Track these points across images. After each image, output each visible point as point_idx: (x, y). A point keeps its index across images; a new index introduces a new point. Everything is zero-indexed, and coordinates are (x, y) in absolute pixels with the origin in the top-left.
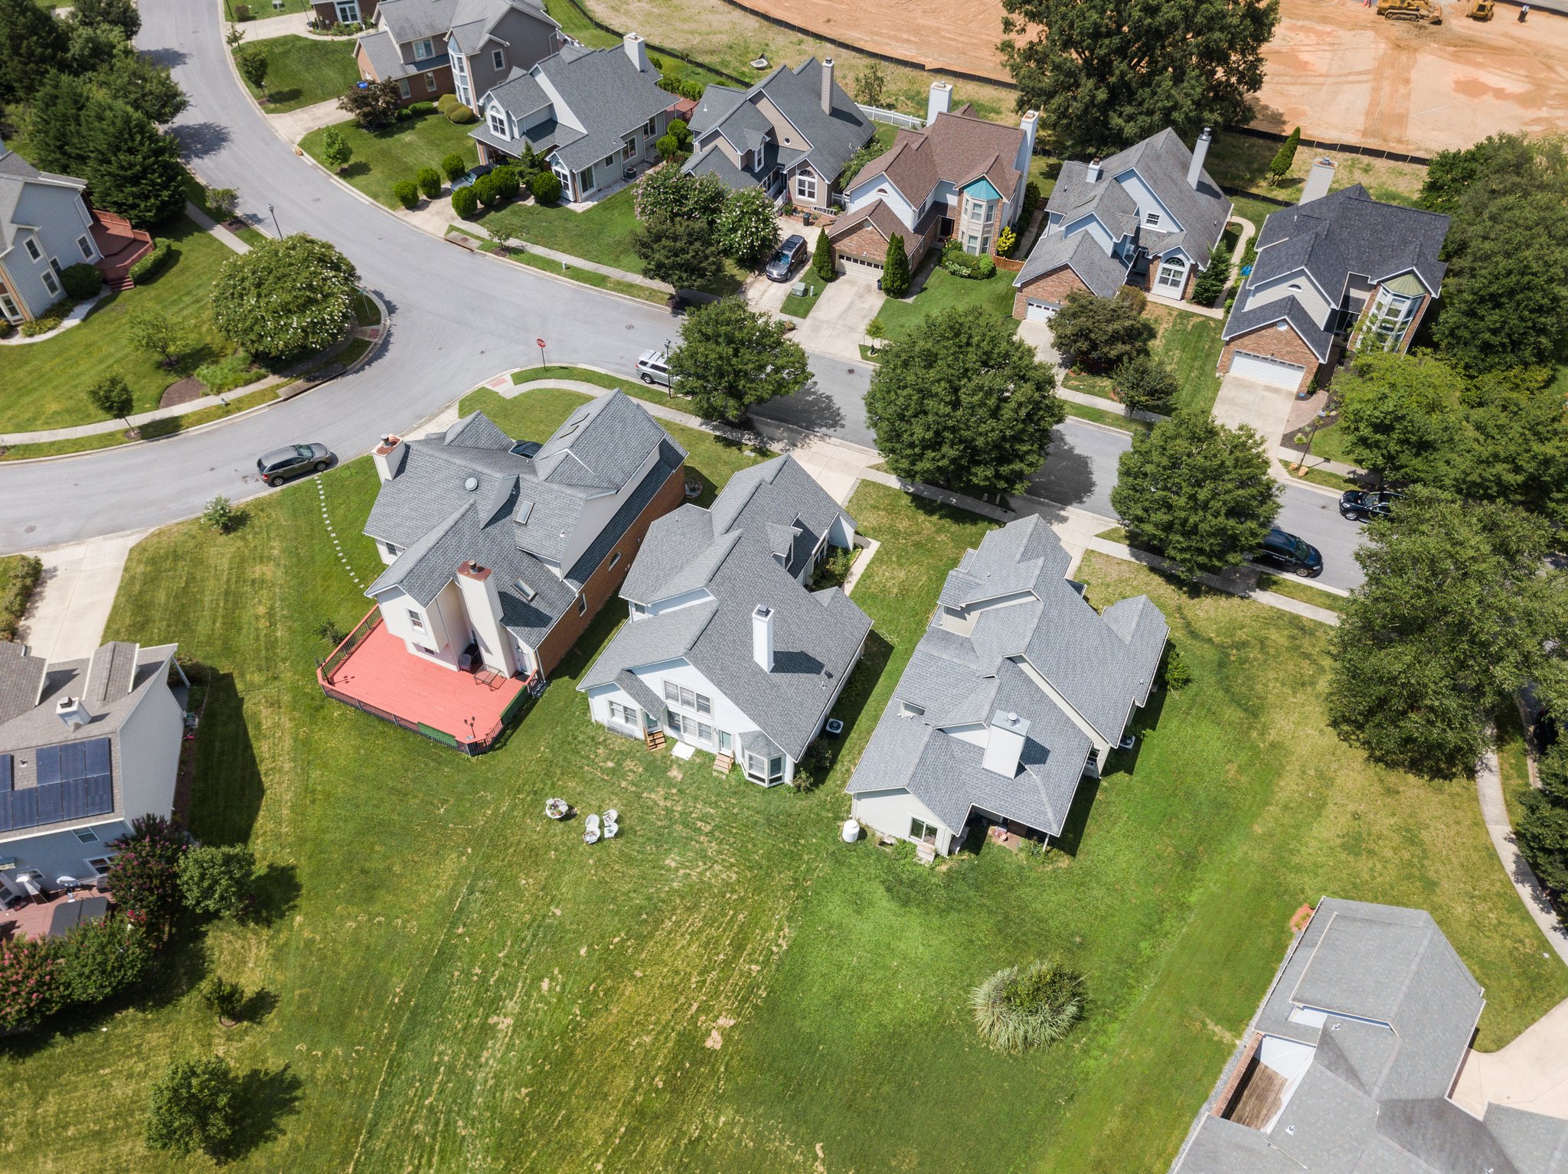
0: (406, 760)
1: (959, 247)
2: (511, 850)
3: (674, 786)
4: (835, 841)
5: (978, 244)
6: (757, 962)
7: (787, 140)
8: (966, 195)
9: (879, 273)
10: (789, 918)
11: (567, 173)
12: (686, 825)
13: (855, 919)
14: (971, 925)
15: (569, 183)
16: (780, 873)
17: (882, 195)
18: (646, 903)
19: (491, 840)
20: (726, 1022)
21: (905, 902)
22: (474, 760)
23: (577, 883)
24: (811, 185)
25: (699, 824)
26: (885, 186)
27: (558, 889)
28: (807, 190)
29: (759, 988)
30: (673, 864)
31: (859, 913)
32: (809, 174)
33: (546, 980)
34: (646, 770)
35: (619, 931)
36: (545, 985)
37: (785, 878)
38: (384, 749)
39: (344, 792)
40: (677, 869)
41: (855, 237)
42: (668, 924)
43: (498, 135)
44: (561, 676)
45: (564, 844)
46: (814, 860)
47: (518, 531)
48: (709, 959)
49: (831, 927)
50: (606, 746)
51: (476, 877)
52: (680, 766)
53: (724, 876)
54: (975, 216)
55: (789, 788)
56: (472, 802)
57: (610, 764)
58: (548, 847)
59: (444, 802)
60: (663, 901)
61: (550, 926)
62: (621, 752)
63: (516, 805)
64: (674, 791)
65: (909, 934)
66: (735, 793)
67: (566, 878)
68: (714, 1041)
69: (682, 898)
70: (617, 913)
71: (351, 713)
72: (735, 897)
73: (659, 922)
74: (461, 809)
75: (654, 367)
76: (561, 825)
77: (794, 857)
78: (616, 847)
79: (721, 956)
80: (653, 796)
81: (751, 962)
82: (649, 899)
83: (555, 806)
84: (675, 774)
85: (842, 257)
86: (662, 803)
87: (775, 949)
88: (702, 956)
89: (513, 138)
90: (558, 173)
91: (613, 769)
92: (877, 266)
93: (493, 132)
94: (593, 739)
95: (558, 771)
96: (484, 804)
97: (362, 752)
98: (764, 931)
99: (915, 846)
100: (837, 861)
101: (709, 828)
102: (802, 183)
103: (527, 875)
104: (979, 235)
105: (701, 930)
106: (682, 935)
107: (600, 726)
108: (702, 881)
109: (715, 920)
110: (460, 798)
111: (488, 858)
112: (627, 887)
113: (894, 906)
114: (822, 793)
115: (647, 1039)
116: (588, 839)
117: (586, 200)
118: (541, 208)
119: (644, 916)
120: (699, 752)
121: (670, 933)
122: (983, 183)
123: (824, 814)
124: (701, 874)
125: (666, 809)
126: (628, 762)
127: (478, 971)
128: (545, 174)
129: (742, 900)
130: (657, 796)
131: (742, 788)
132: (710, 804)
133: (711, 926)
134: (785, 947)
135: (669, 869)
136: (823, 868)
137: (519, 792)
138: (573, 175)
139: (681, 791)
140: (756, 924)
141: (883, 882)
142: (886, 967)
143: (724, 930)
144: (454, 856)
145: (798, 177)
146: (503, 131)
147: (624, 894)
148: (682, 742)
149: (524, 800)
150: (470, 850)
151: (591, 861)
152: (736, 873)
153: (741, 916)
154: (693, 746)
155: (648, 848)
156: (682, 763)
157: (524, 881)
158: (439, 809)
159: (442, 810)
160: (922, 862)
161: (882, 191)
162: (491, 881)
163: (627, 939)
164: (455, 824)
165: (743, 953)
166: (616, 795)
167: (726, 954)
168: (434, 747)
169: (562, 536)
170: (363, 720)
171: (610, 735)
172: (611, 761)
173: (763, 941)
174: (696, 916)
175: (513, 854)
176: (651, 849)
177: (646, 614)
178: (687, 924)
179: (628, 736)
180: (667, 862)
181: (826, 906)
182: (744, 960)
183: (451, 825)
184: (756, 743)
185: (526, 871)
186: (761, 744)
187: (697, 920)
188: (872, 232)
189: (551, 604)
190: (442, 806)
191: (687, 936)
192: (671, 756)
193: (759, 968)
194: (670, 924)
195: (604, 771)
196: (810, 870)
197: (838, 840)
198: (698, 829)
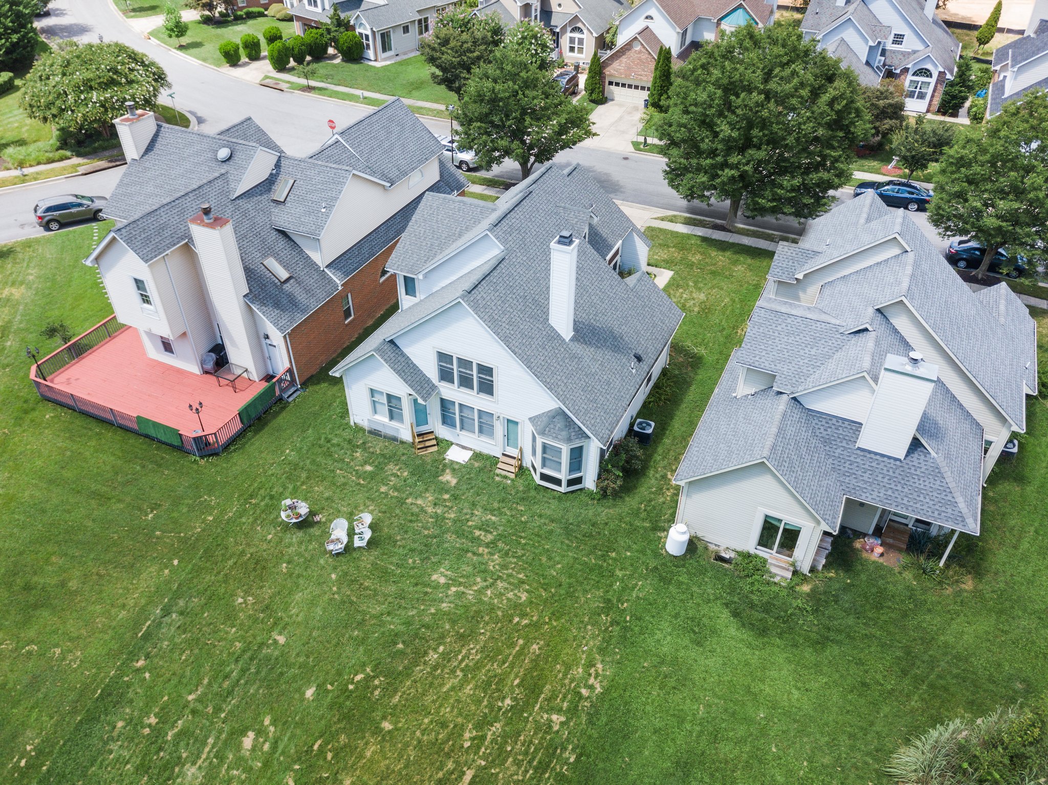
0: (119, 462)
2: (231, 562)
3: (447, 492)
4: (657, 554)
6: (559, 711)
7: (560, 5)
8: (724, 25)
9: (645, 95)
10: (602, 651)
11: (369, 33)
12: (460, 534)
13: (693, 653)
14: (860, 663)
15: (371, 43)
16: (586, 591)
17: (649, 23)
18: (402, 628)
19: (207, 550)
21: (763, 631)
22: (202, 462)
23: (312, 603)
24: (581, 41)
25: (477, 533)
26: (652, 12)
27: (285, 610)
28: (576, 46)
29: (564, 749)
30: (442, 580)
31: (699, 644)
32: (579, 30)
33: (251, 734)
34: (412, 474)
35: (364, 665)
36: (248, 741)
37: (592, 598)
38: (96, 451)
39: (31, 496)
40: (448, 586)
41: (624, 59)
42: (433, 657)
43: (312, 8)
44: (318, 383)
45: (300, 555)
46: (631, 576)
47: (276, 210)
48: (491, 707)
49: (662, 662)
50: (365, 449)
51: (177, 595)
52: (454, 470)
53: (510, 595)
55: (590, 494)
56: (191, 508)
57: (369, 468)
58: (280, 556)
59: (155, 507)
60: (427, 627)
61: (268, 658)
62: (383, 455)
63: (245, 510)
64: (446, 496)
65: (774, 674)
66: (523, 499)
67: (298, 596)
69: (453, 622)
70: (363, 641)
71: (65, 415)
72: (525, 622)
73: (419, 655)
74: (175, 515)
76: (300, 534)
77: (603, 574)
78: (367, 560)
79: (508, 701)
80: (419, 502)
81: (552, 710)
82: (408, 623)
83: (292, 508)
84: (448, 478)
85: (611, 83)
86: (430, 510)
87: (584, 692)
88: (480, 702)
89: (324, 9)
90: (361, 34)
91: (371, 472)
92: (643, 88)
93: (307, 7)
94: (350, 442)
95: (304, 475)
96: (208, 509)
97: (68, 453)
98: (568, 667)
99: (765, 561)
100: (662, 579)
101: (490, 537)
102: (572, 40)
103: (247, 593)
105: (478, 666)
106: (453, 671)
107: (359, 429)
108: (480, 601)
109: (500, 652)
110: (177, 502)
111: (198, 571)
112: (377, 609)
113: (745, 635)
114: (632, 502)
116: (331, 547)
117: (385, 59)
118: (344, 64)
119: (400, 646)
120: (477, 456)
121: (435, 668)
122: (740, 11)
123: (638, 523)
124: (480, 592)
125: (436, 516)
126: (391, 466)
127: (153, 720)
128: (350, 33)
129: (536, 626)
130: (425, 502)
131: (533, 493)
132: (492, 511)
133: (493, 659)
134: (599, 690)
135: (437, 586)
136: (644, 588)
137: (251, 497)
138: (373, 33)
139: (455, 497)
140: (557, 656)
141: (727, 605)
142: (748, 720)
143: (512, 666)
144: (153, 569)
145: (569, 35)
146: (316, 6)
147: (373, 617)
148: (457, 445)
149: (256, 505)
150: (176, 562)
151: (333, 576)
152: (527, 591)
153: (535, 646)
154: (471, 449)
155: (410, 561)
156: (457, 467)
157: (240, 600)
158: (147, 515)
159: (150, 516)
160: (777, 580)
161: (649, 17)
162: (196, 600)
163: (374, 677)
164: (163, 532)
165: (538, 697)
166: (373, 500)
167: (515, 699)
168: (158, 449)
169: (323, 210)
170: (79, 422)
171: (370, 438)
172: (370, 464)
173: (567, 681)
174: (472, 646)
175: (232, 567)
176: (414, 562)
177: (417, 294)
178: (460, 657)
179: (395, 439)
180: (434, 577)
181: (652, 634)
182: (541, 708)
183: (158, 533)
184: (552, 426)
185: (245, 587)
186: (559, 425)
187: (474, 651)
188: (640, 52)
189: (307, 291)
190: (152, 511)
191: (459, 673)
192: (444, 459)
193: (563, 719)
194: (436, 656)
195: (360, 475)
196: (626, 589)
197: (659, 553)
198: (476, 539)
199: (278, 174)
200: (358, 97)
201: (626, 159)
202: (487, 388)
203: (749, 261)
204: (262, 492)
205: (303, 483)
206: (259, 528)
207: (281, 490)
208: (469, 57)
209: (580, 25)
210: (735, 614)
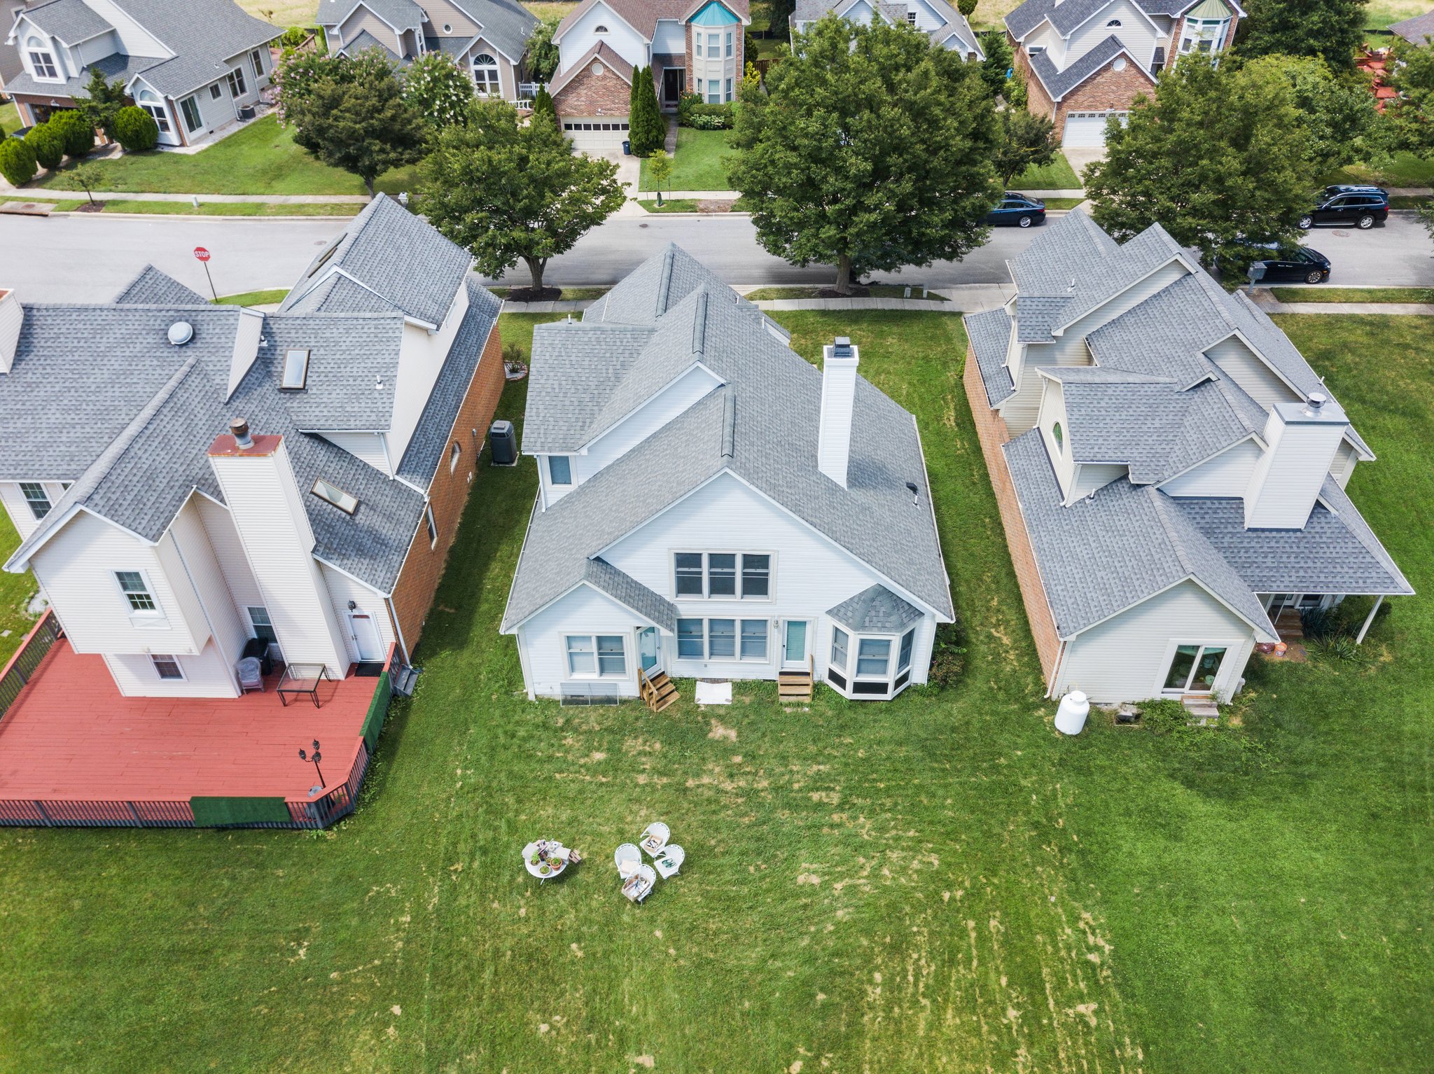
0: (185, 886)
1: (699, 99)
2: (487, 975)
3: (734, 752)
4: (1053, 743)
5: (721, 91)
6: (1081, 998)
7: (447, 27)
8: (696, 27)
9: (624, 135)
10: (1076, 894)
11: (162, 104)
12: (792, 806)
13: (1178, 852)
14: (1353, 790)
15: (169, 118)
16: (1003, 824)
17: (602, 36)
18: (807, 970)
19: (435, 970)
21: (1232, 796)
22: (331, 835)
23: (654, 984)
24: (493, 75)
25: (816, 796)
26: (606, 20)
27: (621, 1013)
28: (487, 81)
29: (1121, 1046)
30: (815, 880)
31: (1176, 838)
32: (490, 60)
34: (669, 742)
35: (790, 1046)
37: (1017, 831)
38: (127, 881)
39: (56, 1000)
40: (826, 886)
41: (583, 91)
42: (875, 994)
43: (47, 79)
44: (434, 653)
45: (588, 921)
46: (1042, 782)
47: (295, 403)
48: (995, 1030)
49: (1154, 880)
50: (576, 730)
52: (721, 719)
53: (915, 864)
54: (713, 51)
55: (920, 690)
56: (362, 914)
57: (599, 756)
58: (560, 938)
59: (300, 935)
60: (837, 954)
62: (609, 730)
63: (454, 887)
64: (738, 759)
65: (1277, 842)
66: (842, 727)
67: (627, 987)
69: (868, 933)
70: (765, 1012)
71: (25, 841)
72: (959, 894)
73: (855, 998)
74: (343, 935)
76: (565, 890)
77: (1008, 790)
78: (691, 893)
79: (1012, 1013)
80: (706, 780)
81: (1070, 1002)
82: (811, 960)
83: (543, 856)
84: (719, 732)
85: (568, 127)
86: (728, 786)
87: (1094, 958)
88: (977, 1032)
89: (69, 78)
90: (148, 109)
91: (607, 762)
92: (616, 127)
93: (37, 79)
94: (545, 726)
95: (510, 800)
96: (389, 907)
97: (77, 904)
98: (1052, 934)
99: (1179, 704)
100: (1079, 771)
101: (835, 798)
102: (480, 75)
103: (546, 1013)
104: (721, 78)
105: (942, 980)
106: (915, 1003)
107: (546, 703)
108: (886, 890)
109: (954, 950)
110: (332, 915)
111: (444, 1010)
112: (753, 956)
113: (1216, 807)
114: (978, 684)
116: (632, 893)
117: (197, 141)
118: (133, 159)
119: (821, 997)
120: (741, 687)
121: (888, 1008)
122: (713, 7)
123: (1003, 709)
124: (875, 875)
125: (742, 792)
126: (629, 742)
128: (130, 109)
129: (974, 894)
130: (712, 777)
131: (849, 714)
132: (814, 759)
133: (952, 962)
134: (1108, 948)
135: (813, 891)
136: (1066, 790)
137: (450, 860)
138: (170, 103)
139: (751, 757)
140: (1028, 925)
141: (1172, 776)
142: (1292, 914)
143: (982, 962)
144: (365, 1036)
145: (474, 67)
146: (52, 73)
147: (758, 970)
148: (703, 680)
149: (467, 872)
150: (397, 1010)
151: (658, 934)
152: (933, 851)
153: (993, 923)
154: (726, 681)
155: (752, 869)
156: (722, 712)
157: (544, 1028)
158: (294, 953)
159: (302, 952)
160: (1203, 723)
161: (601, 29)
162: (473, 1056)
163: (817, 1057)
164: (341, 970)
165: (1044, 989)
166: (638, 801)
167: (1018, 1006)
168: (238, 840)
169: (379, 387)
170: (58, 845)
171: (572, 710)
172: (598, 750)
173: (1063, 953)
174: (915, 956)
175: (495, 983)
176: (758, 868)
177: (573, 479)
178: (911, 979)
179: (609, 701)
180: (801, 879)
181: (1119, 848)
182: (1057, 1003)
183: (334, 975)
184: (873, 613)
185: (536, 1005)
186: (883, 609)
187: (923, 962)
188: (604, 78)
189: (389, 517)
190: (300, 945)
191: (925, 1002)
192: (698, 707)
193: (1094, 1006)
194: (878, 990)
195: (594, 770)
196: (1048, 800)
197: (1054, 739)
198: (820, 806)
199: (273, 347)
200: (190, 205)
201: (644, 226)
202: (757, 585)
203: (895, 329)
204: (461, 847)
205: (517, 812)
206: (496, 905)
207: (491, 834)
208: (380, 120)
209: (487, 52)
210: (1189, 783)
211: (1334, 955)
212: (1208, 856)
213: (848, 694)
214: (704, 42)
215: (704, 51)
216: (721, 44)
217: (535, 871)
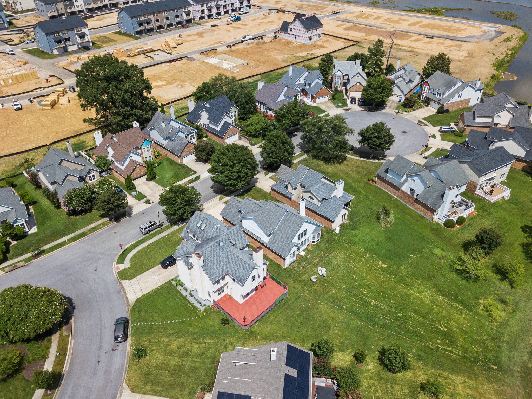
6: (366, 255)
10: (356, 247)
11: (23, 222)
12: (325, 258)
13: (359, 237)
14: (364, 221)
18: (345, 270)
19: (317, 296)
20: (380, 263)
21: (356, 229)
24: (93, 176)
29: (373, 256)
31: (357, 236)
32: (91, 173)
34: (305, 261)
36: (364, 292)
37: (345, 245)
41: (135, 172)
47: (236, 246)
48: (364, 262)
49: (360, 241)
50: (294, 267)
51: (329, 301)
53: (342, 254)
56: (303, 298)
59: (301, 305)
60: (346, 267)
61: (348, 289)
62: (298, 265)
64: (314, 258)
65: (364, 230)
67: (334, 283)
68: (385, 266)
69: (346, 263)
72: (348, 254)
73: (352, 269)
74: (305, 301)
75: (149, 227)
77: (340, 242)
78: (330, 270)
79: (363, 260)
80: (315, 262)
83: (314, 278)
84: (308, 257)
86: (317, 261)
87: (363, 251)
94: (291, 270)
98: (359, 251)
99: (344, 222)
100: (344, 235)
101: (328, 254)
103: (331, 291)
104: (151, 155)
105: (356, 262)
106: (356, 265)
107: (288, 267)
108: (342, 258)
111: (323, 298)
112: (340, 272)
113: (357, 231)
115: (382, 277)
119: (349, 271)
120: (304, 250)
121: (355, 267)
122: (146, 141)
124: (340, 258)
126: (302, 264)
127: (358, 305)
132: (321, 252)
133: (355, 260)
134: (363, 249)
135: (337, 263)
139: (315, 256)
140: (356, 252)
142: (371, 236)
143: (356, 258)
144: (320, 306)
145: (88, 176)
147: (342, 273)
148: (299, 252)
149: (306, 287)
150: (319, 302)
151: (330, 277)
152: (342, 252)
153: (353, 254)
154: (302, 251)
156: (306, 254)
159: (303, 306)
160: (347, 223)
161: (131, 156)
169: (244, 237)
172: (300, 267)
173: (361, 252)
174: (352, 262)
178: (353, 264)
179: (294, 262)
180: (335, 263)
181: (354, 240)
183: (309, 304)
188: (139, 167)
192: (303, 256)
193: (368, 254)
194: (352, 267)
195: (302, 269)
196: (344, 240)
197: (337, 234)
198: (327, 256)
202: (305, 234)
210: (352, 230)
211: (378, 237)
212: (361, 236)
213: (316, 243)
214: (146, 149)
215: (146, 151)
216: (150, 148)
217: (315, 280)
